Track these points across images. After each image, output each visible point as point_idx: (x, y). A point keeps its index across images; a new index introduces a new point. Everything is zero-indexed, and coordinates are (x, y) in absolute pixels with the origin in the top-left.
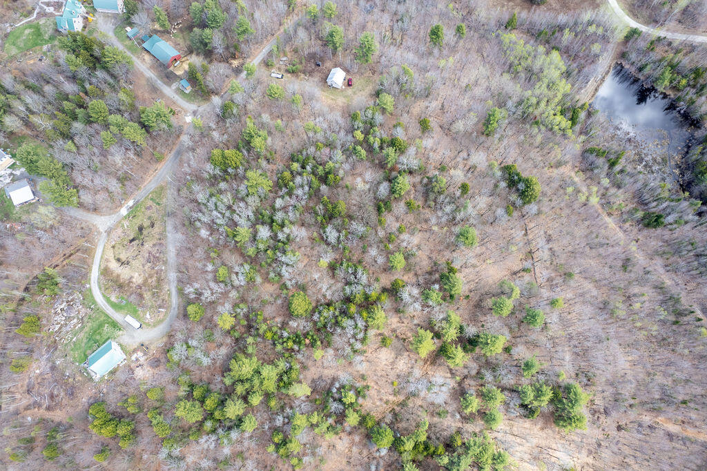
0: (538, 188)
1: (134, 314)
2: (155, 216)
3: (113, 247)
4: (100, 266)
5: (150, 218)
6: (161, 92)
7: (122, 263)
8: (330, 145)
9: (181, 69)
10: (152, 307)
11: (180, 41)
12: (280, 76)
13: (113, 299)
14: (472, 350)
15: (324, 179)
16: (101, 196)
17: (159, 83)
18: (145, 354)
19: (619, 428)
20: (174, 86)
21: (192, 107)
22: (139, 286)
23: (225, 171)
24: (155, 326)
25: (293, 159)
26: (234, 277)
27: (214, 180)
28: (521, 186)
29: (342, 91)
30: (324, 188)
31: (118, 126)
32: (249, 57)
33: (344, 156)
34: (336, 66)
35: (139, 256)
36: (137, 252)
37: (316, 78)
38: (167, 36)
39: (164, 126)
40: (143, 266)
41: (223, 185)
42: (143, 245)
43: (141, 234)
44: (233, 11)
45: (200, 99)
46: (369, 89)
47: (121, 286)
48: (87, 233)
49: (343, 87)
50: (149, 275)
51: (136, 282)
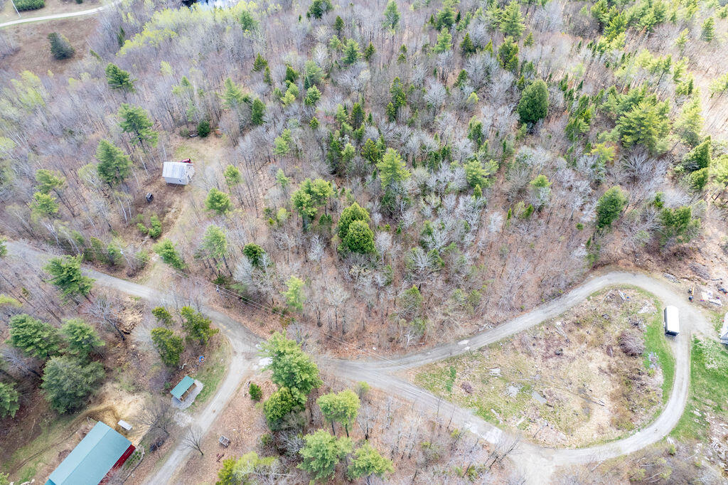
2: (477, 373)
3: (570, 431)
5: (484, 381)
7: (588, 401)
13: (659, 378)
18: (699, 290)
21: (236, 365)
37: (174, 199)
40: (572, 359)
45: (218, 355)
50: (581, 342)
51: (604, 360)
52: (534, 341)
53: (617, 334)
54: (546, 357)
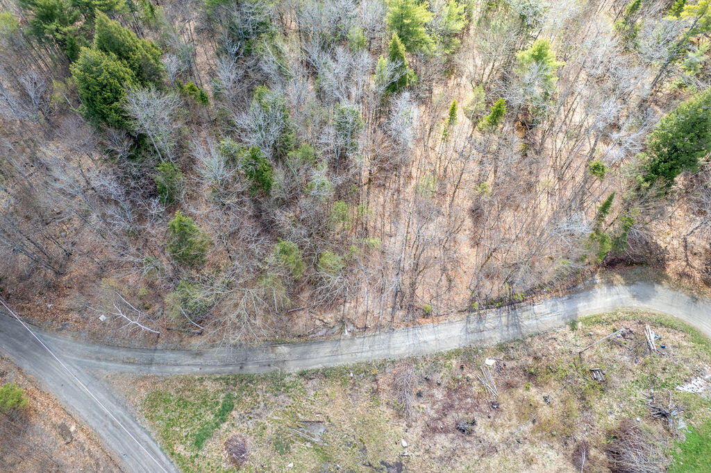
52: (423, 388)
53: (612, 421)
54: (434, 430)
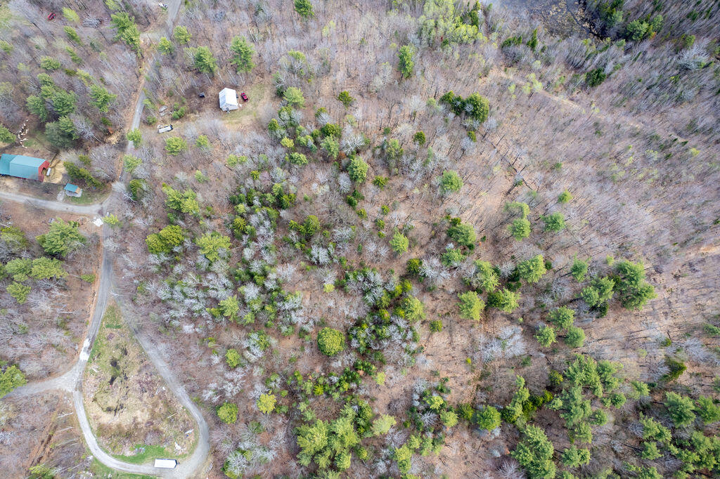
0: (486, 101)
1: (162, 455)
2: (122, 341)
3: (95, 400)
4: (92, 428)
5: (117, 346)
6: (50, 211)
7: (115, 411)
8: (264, 167)
9: (58, 173)
10: (176, 435)
11: (38, 147)
12: (169, 128)
13: (128, 453)
14: (518, 285)
15: (279, 205)
16: (48, 357)
17: (42, 203)
19: (676, 277)
20: (60, 197)
21: (94, 207)
22: (148, 423)
23: (172, 253)
24: (191, 453)
25: (233, 202)
26: (247, 354)
27: (165, 269)
28: (469, 108)
29: (241, 109)
30: (283, 213)
31: (22, 271)
32: (124, 126)
33: (286, 171)
34: (221, 89)
35: (130, 393)
36: (125, 390)
37: (208, 110)
38: (18, 149)
39: (77, 243)
40: (141, 399)
41: (178, 269)
42: (126, 378)
43: (118, 368)
44: (78, 86)
45: (98, 195)
46: (268, 93)
47: (129, 435)
48: (56, 404)
49: (241, 105)
50: (153, 405)
51: (143, 420)
52: (149, 374)
53: (162, 429)
